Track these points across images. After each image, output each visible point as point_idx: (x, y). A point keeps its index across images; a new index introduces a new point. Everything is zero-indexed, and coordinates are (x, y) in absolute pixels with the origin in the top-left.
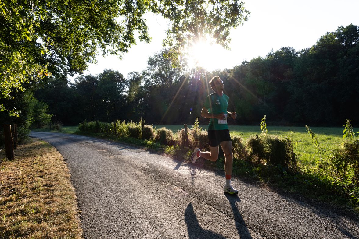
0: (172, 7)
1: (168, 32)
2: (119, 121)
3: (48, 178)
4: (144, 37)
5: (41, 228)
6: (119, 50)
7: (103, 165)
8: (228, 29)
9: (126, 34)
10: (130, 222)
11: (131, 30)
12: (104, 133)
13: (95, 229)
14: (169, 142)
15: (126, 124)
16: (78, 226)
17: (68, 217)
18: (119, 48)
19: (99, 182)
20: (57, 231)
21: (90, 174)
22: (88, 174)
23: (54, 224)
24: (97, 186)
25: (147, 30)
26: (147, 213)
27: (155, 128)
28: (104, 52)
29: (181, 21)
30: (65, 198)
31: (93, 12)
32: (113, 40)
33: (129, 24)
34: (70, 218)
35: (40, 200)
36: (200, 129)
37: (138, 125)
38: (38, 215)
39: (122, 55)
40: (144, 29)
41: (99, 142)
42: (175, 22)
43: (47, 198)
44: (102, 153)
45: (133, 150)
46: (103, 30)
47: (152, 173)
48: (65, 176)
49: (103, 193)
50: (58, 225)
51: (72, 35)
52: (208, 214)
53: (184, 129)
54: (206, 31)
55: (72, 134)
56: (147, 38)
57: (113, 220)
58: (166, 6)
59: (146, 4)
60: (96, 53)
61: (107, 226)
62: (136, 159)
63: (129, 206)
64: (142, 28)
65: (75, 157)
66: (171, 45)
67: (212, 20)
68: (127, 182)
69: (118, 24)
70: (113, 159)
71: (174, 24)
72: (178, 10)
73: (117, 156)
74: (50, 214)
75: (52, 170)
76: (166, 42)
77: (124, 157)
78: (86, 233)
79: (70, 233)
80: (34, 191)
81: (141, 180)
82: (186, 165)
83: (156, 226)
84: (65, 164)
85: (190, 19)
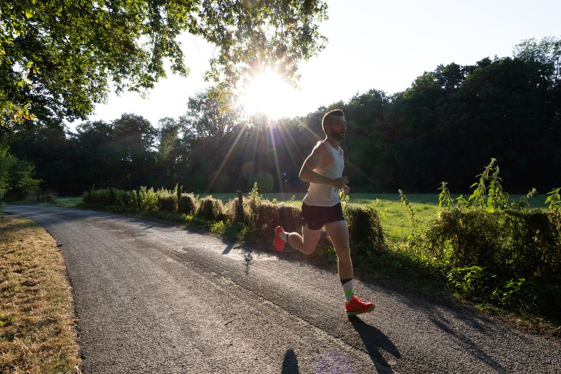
0: (219, 26)
1: (212, 62)
2: (144, 189)
3: (29, 272)
4: (179, 68)
5: (12, 348)
6: (141, 85)
7: (117, 251)
8: (296, 62)
9: (151, 62)
10: (153, 330)
11: (159, 57)
12: (122, 206)
13: (98, 344)
14: (218, 216)
15: (155, 191)
16: (73, 342)
17: (56, 329)
18: (142, 82)
19: (109, 276)
20: (39, 351)
21: (96, 265)
22: (93, 265)
23: (33, 340)
24: (107, 282)
25: (183, 58)
26: (179, 317)
27: (197, 196)
28: (118, 86)
29: (232, 47)
30: (54, 302)
31: (102, 28)
32: (133, 70)
33: (155, 48)
34: (60, 330)
35: (14, 305)
36: (259, 198)
37: (172, 193)
38: (8, 328)
39: (146, 93)
40: (178, 55)
41: (113, 218)
42: (223, 48)
43: (25, 302)
44: (118, 234)
45: (164, 229)
46: (116, 55)
47: (190, 260)
48: (57, 269)
49: (114, 292)
50: (40, 342)
51: (68, 60)
52: (265, 313)
53: (238, 198)
54: (267, 63)
55: (73, 208)
56: (183, 69)
57: (126, 329)
58: (210, 25)
59: (181, 21)
60: (105, 87)
61: (117, 339)
62: (168, 241)
63: (153, 308)
64: (175, 54)
65: (75, 240)
66: (217, 80)
67: (275, 48)
68: (152, 275)
69: (140, 47)
70: (133, 242)
71: (222, 51)
72: (227, 32)
73: (139, 238)
74: (28, 326)
75: (36, 261)
76: (210, 76)
77: (150, 238)
78: (84, 350)
79: (59, 351)
80: (5, 293)
81: (174, 270)
82: (239, 248)
83: (191, 334)
84: (58, 251)
85: (244, 45)
